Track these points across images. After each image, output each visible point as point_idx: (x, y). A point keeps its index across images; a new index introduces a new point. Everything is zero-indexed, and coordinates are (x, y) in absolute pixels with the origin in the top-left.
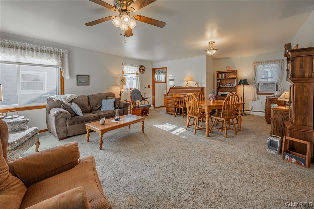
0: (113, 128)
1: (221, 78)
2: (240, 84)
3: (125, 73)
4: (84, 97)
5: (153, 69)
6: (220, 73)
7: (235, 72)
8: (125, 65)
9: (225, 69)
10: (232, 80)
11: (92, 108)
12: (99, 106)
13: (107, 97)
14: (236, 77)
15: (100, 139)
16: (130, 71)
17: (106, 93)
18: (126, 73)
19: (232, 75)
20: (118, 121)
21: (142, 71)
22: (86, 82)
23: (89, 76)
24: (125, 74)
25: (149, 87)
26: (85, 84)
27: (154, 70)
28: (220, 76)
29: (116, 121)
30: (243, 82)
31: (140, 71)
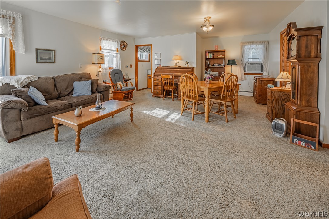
0: (95, 121)
1: (209, 58)
2: (228, 64)
3: (103, 49)
4: (47, 78)
5: (135, 45)
6: (209, 52)
7: (224, 52)
8: (103, 39)
9: (213, 49)
10: (221, 60)
11: (60, 93)
12: (70, 91)
13: (80, 78)
14: (225, 57)
15: (77, 137)
16: (109, 47)
17: (79, 74)
18: (105, 49)
19: (220, 55)
20: (100, 110)
21: (124, 48)
22: (50, 59)
23: (54, 51)
24: (102, 50)
25: (131, 66)
26: (48, 61)
27: (137, 47)
28: (209, 56)
29: (97, 111)
30: (231, 62)
31: (121, 48)
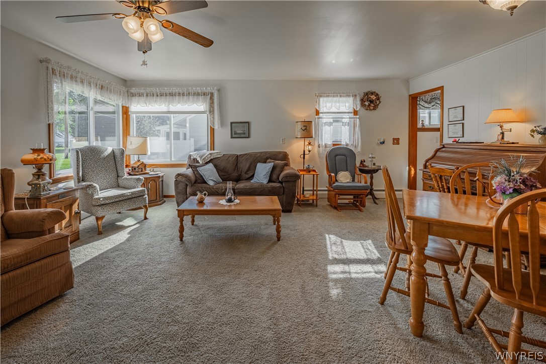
3: (322, 113)
5: (410, 95)
8: (321, 96)
11: (240, 175)
12: (252, 174)
13: (267, 158)
16: (333, 108)
17: (266, 153)
18: (325, 113)
20: (232, 204)
21: (369, 105)
22: (244, 134)
23: (248, 123)
24: (321, 115)
25: (396, 141)
26: (242, 136)
27: (414, 99)
29: (229, 204)
31: (363, 105)
